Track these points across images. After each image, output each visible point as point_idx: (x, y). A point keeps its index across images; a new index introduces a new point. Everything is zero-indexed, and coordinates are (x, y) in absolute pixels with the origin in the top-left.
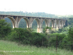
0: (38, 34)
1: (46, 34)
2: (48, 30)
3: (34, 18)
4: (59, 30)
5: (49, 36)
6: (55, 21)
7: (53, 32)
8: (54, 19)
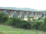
0: (25, 21)
1: (30, 21)
2: (31, 19)
3: (22, 11)
4: (38, 19)
5: (32, 23)
6: (36, 13)
7: (34, 20)
8: (35, 12)
